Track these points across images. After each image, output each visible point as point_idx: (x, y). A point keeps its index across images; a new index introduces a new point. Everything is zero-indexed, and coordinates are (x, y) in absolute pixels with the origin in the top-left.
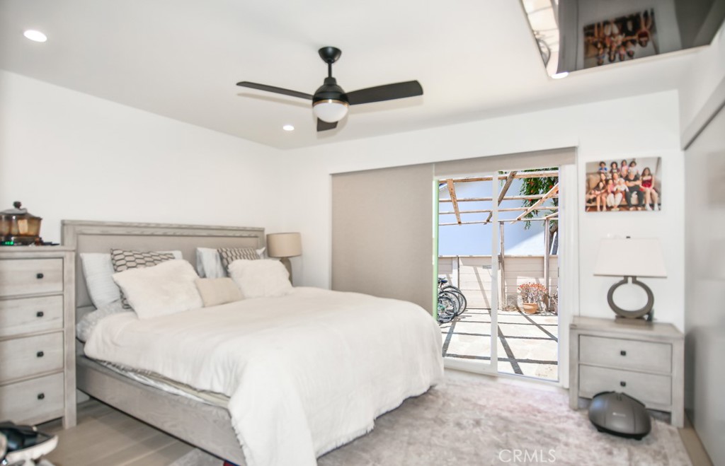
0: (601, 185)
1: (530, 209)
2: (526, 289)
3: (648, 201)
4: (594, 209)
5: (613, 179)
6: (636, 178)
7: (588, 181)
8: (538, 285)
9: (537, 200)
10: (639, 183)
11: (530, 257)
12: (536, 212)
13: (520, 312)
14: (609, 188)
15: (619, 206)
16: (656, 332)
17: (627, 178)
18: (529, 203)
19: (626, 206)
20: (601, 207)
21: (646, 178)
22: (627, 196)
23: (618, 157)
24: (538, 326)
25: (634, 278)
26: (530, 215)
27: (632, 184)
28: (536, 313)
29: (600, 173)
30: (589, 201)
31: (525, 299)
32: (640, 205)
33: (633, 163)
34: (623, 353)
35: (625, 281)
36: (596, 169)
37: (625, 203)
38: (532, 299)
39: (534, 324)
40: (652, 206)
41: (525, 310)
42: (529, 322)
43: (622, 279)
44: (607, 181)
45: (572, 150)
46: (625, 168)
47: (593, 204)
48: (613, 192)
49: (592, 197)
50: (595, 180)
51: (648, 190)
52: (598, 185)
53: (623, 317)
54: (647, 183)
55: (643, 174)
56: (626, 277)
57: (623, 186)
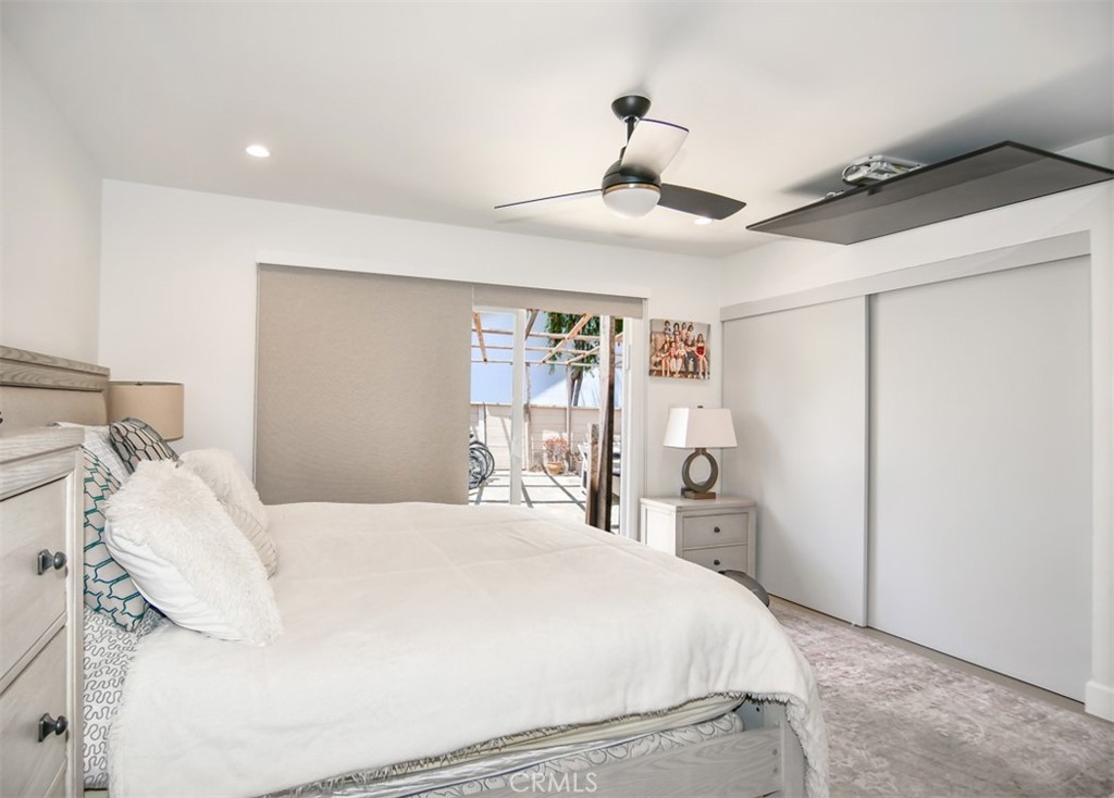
0: (666, 347)
1: (554, 350)
3: (701, 370)
4: (659, 373)
5: (675, 342)
6: (692, 345)
7: (653, 340)
8: (562, 441)
10: (694, 349)
13: (546, 472)
14: (672, 351)
15: (680, 372)
17: (686, 343)
19: (684, 373)
20: (666, 372)
21: (700, 345)
22: (685, 363)
23: (680, 319)
24: (562, 487)
27: (689, 349)
28: (560, 473)
29: (665, 334)
31: (550, 457)
32: (695, 372)
33: (690, 327)
36: (663, 328)
37: (684, 370)
38: (556, 457)
39: (558, 485)
40: (704, 374)
41: (551, 470)
42: (553, 484)
44: (671, 343)
45: (640, 301)
46: (685, 331)
47: (659, 368)
48: (676, 357)
49: (658, 359)
50: (661, 340)
51: (701, 357)
52: (663, 347)
54: (701, 351)
55: (698, 341)
57: (683, 352)
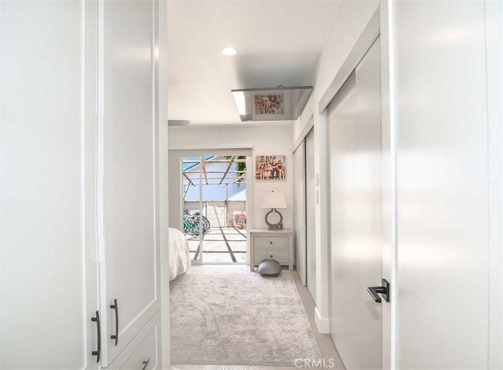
0: (262, 167)
1: (240, 178)
2: (237, 217)
3: (281, 176)
4: (259, 178)
5: (267, 164)
6: (276, 165)
7: (257, 165)
8: (243, 215)
9: (243, 173)
10: (277, 167)
11: (239, 201)
12: (242, 179)
13: (235, 228)
14: (265, 168)
15: (269, 177)
16: (284, 231)
17: (272, 165)
18: (239, 175)
19: (272, 177)
20: (262, 177)
21: (280, 165)
22: (272, 173)
23: (269, 154)
24: (242, 235)
25: (275, 209)
26: (240, 181)
27: (274, 167)
28: (242, 229)
29: (262, 161)
30: (257, 174)
31: (237, 222)
32: (277, 177)
33: (274, 158)
34: (271, 243)
35: (272, 211)
36: (260, 159)
37: (272, 176)
38: (240, 222)
39: (241, 234)
40: (282, 177)
41: (237, 227)
42: (238, 233)
43: (271, 210)
44: (264, 165)
45: (251, 149)
46: (272, 160)
47: (259, 176)
48: (267, 171)
49: (258, 172)
50: (260, 164)
51: (280, 170)
52: (261, 167)
53: (272, 227)
54: (280, 167)
55: (279, 163)
56: (272, 209)
57: (271, 168)
